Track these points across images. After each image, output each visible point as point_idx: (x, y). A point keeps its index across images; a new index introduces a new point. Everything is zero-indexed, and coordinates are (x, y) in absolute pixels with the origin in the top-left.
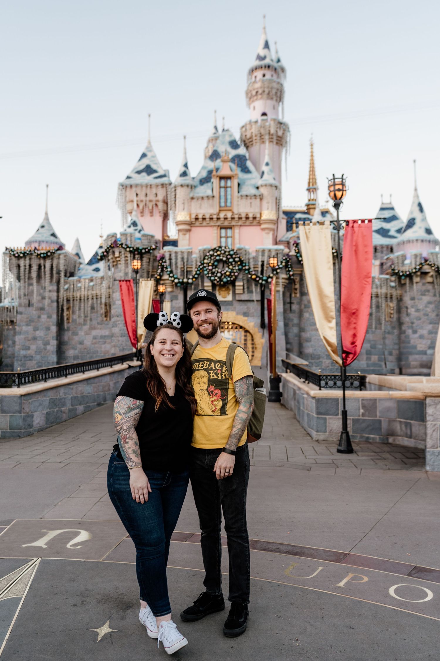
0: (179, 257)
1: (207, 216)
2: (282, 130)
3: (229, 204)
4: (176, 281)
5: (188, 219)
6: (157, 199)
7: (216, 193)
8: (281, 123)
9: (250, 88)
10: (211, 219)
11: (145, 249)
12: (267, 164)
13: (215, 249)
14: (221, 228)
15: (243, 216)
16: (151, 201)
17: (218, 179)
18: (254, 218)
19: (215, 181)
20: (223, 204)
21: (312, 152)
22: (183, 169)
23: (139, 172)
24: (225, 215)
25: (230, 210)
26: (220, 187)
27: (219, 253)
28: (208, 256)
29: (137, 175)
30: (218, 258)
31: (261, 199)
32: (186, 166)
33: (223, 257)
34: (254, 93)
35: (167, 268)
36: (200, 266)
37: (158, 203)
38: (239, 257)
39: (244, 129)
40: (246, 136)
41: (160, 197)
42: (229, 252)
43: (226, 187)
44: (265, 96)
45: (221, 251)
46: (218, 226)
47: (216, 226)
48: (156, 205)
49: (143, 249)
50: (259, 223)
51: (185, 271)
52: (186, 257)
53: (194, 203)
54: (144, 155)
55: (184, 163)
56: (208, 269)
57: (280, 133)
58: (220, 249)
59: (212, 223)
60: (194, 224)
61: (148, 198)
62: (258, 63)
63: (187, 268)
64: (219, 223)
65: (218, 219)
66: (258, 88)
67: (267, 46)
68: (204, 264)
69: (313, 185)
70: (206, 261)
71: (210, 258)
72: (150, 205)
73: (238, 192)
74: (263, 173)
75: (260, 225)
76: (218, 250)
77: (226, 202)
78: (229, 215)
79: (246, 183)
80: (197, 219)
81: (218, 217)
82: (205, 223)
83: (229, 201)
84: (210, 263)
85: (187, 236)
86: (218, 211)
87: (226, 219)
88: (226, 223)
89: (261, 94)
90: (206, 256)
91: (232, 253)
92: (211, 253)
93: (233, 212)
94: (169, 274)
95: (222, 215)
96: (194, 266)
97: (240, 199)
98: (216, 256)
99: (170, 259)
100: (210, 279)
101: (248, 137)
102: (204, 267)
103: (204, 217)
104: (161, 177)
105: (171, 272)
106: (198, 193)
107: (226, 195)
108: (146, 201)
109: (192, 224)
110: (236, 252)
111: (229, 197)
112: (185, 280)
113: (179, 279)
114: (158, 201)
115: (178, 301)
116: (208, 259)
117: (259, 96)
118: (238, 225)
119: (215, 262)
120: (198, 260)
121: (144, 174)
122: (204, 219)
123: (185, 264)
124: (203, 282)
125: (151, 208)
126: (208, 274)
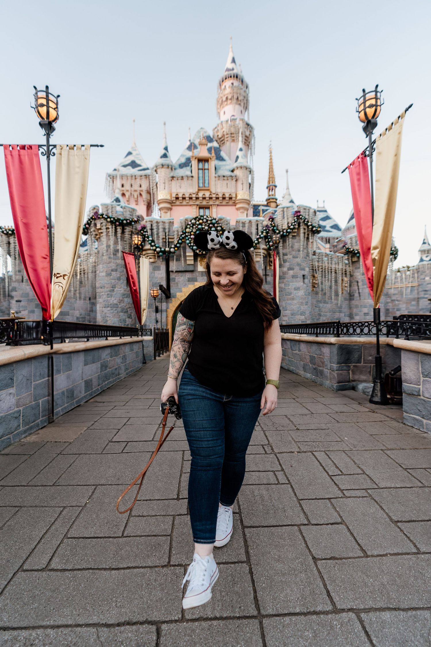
0: (161, 227)
1: (187, 196)
2: (249, 131)
3: (206, 185)
4: (158, 249)
5: (168, 197)
6: (141, 189)
7: (195, 173)
8: (248, 125)
9: (221, 95)
10: (191, 198)
11: (127, 220)
12: (241, 150)
13: (197, 217)
14: (200, 208)
15: (220, 195)
16: (135, 191)
17: (197, 160)
18: (231, 198)
19: (194, 163)
20: (201, 185)
21: (271, 156)
22: (164, 152)
23: (125, 166)
24: (204, 195)
25: (208, 190)
26: (199, 169)
27: (201, 221)
28: (190, 225)
29: (123, 168)
30: (200, 227)
31: (236, 181)
32: (166, 149)
33: (205, 225)
34: (224, 99)
35: (148, 237)
36: (182, 235)
37: (142, 193)
38: (221, 227)
39: (216, 130)
40: (218, 136)
41: (144, 187)
42: (211, 220)
43: (203, 169)
44: (235, 101)
45: (203, 220)
46: (197, 205)
47: (195, 205)
48: (141, 195)
49: (125, 220)
50: (234, 203)
51: (167, 241)
52: (167, 227)
53: (174, 182)
54: (130, 153)
55: (164, 147)
56: (190, 238)
57: (247, 133)
58: (202, 218)
59: (191, 203)
60: (175, 203)
61: (133, 189)
62: (227, 73)
63: (169, 238)
64: (198, 203)
65: (197, 198)
66: (227, 94)
67: (234, 61)
68: (186, 233)
69: (272, 183)
70: (188, 230)
71: (192, 227)
72: (136, 194)
73: (215, 174)
74: (238, 157)
75: (235, 205)
76: (200, 219)
77: (204, 183)
78: (207, 194)
79: (222, 168)
80: (177, 198)
81: (197, 196)
82: (184, 203)
83: (207, 182)
84: (192, 231)
85: (169, 213)
86: (197, 190)
87: (204, 198)
88: (204, 203)
89: (231, 99)
90: (188, 224)
91: (214, 221)
92: (193, 221)
93: (211, 192)
94: (150, 244)
95: (200, 195)
96: (176, 237)
97: (217, 179)
98: (199, 225)
99: (152, 229)
100: (192, 249)
101: (220, 136)
102: (186, 236)
103: (184, 196)
104: (144, 170)
105: (153, 241)
106: (178, 173)
107: (204, 177)
108: (131, 191)
109: (173, 203)
110: (218, 221)
111: (207, 178)
112: (167, 249)
113: (161, 248)
114: (142, 191)
115: (160, 272)
116: (189, 228)
117: (229, 101)
118: (215, 205)
119: (197, 230)
120: (180, 230)
121: (129, 167)
122: (184, 198)
123: (167, 234)
124: (185, 253)
125: (136, 197)
126: (190, 243)
